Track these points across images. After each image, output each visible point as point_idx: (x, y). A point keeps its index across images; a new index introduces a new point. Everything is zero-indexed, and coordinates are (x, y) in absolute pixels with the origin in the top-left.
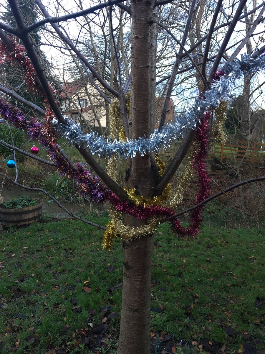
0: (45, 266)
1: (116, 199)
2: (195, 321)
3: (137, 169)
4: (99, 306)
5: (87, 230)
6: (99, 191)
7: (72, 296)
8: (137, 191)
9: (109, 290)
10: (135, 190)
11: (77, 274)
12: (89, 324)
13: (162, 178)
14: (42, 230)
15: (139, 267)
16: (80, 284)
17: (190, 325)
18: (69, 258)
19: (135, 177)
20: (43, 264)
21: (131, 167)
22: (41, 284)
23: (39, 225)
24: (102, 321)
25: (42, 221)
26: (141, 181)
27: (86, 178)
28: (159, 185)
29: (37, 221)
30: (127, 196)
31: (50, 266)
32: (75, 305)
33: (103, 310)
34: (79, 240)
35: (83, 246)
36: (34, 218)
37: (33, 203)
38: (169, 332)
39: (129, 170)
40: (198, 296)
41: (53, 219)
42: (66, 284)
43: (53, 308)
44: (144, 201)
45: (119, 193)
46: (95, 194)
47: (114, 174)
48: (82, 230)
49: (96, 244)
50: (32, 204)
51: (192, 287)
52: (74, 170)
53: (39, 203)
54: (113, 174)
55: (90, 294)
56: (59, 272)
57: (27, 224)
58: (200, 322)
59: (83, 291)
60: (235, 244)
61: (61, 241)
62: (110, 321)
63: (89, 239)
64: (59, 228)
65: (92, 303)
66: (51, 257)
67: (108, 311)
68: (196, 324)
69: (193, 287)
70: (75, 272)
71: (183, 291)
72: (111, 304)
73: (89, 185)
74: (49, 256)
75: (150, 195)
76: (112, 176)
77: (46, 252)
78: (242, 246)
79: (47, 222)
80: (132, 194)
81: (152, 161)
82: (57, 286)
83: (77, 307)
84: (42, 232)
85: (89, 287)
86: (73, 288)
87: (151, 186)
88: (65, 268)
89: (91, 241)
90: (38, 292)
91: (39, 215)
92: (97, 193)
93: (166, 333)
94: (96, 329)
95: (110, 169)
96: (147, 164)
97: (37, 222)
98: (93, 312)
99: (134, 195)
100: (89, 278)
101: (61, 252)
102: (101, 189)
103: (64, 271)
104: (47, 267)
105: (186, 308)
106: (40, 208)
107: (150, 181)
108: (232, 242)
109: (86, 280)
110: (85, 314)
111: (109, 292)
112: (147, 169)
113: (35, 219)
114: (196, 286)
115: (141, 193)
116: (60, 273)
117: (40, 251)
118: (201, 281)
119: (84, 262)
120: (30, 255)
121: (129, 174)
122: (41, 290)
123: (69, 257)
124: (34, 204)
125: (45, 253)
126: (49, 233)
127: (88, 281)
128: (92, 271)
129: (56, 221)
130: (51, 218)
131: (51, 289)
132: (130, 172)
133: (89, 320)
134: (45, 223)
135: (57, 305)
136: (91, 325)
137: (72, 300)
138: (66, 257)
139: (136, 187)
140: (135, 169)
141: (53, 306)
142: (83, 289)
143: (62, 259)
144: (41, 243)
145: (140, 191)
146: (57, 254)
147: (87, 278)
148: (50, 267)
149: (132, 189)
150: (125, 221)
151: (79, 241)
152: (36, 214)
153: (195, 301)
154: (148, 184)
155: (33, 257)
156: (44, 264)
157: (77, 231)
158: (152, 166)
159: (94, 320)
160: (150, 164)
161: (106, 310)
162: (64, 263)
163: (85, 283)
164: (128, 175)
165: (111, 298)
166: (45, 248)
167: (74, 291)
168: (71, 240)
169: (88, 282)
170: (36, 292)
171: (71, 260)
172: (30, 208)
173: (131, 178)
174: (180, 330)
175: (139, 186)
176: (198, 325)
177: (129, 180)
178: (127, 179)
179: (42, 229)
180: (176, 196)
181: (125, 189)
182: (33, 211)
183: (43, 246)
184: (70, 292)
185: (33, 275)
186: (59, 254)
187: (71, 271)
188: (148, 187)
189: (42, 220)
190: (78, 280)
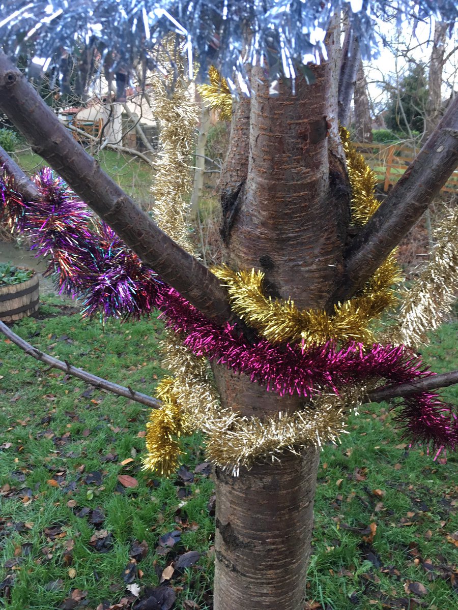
0: (39, 421)
1: (185, 311)
2: (382, 565)
3: (270, 191)
4: (154, 530)
5: (132, 334)
6: (123, 279)
7: (92, 501)
8: (270, 279)
9: (179, 483)
10: (261, 275)
11: (108, 440)
12: (128, 586)
13: (372, 228)
14: (38, 335)
15: (273, 544)
16: (114, 466)
17: (373, 578)
18: (93, 400)
19: (263, 224)
20: (34, 415)
21: (243, 183)
22: (24, 468)
23: (33, 324)
24: (160, 577)
25: (40, 315)
26: (289, 239)
27: (70, 230)
28: (360, 255)
29: (29, 314)
30: (229, 302)
31: (50, 420)
32: (99, 526)
33: (164, 542)
34: (116, 356)
35: (124, 371)
36: (23, 309)
37: (19, 279)
38: (326, 604)
39: (235, 196)
40: (380, 493)
41: (66, 308)
42: (82, 467)
43: (47, 535)
44: (301, 323)
45: (195, 293)
46: (108, 289)
47: (178, 213)
48: (122, 333)
49: (150, 366)
50: (16, 279)
51: (363, 468)
52: (27, 198)
53: (32, 277)
54: (174, 212)
55: (135, 495)
56: (68, 434)
57: (9, 321)
58: (394, 568)
59: (120, 486)
60: (435, 358)
61: (77, 359)
62: (180, 575)
63: (137, 354)
64: (73, 330)
65: (137, 524)
66: (53, 398)
67: (175, 545)
68: (387, 573)
69: (367, 470)
70: (102, 436)
71: (345, 482)
72: (184, 521)
73: (84, 257)
74: (48, 396)
75: (321, 297)
76: (172, 221)
77: (43, 388)
78: (450, 362)
79: (50, 315)
80: (251, 295)
81: (332, 154)
82: (59, 471)
83: (103, 533)
84: (39, 338)
85: (132, 476)
86: (96, 477)
87: (326, 262)
88: (83, 425)
89: (140, 358)
90: (15, 490)
91: (33, 304)
92: (115, 285)
93: (318, 605)
94: (145, 602)
95: (163, 195)
96: (317, 166)
97: (30, 317)
98: (141, 550)
99: (259, 300)
100: (133, 451)
101: (75, 386)
102: (131, 271)
103: (78, 432)
104: (43, 423)
105: (359, 529)
106: (35, 287)
107: (322, 240)
108: (429, 355)
109: (126, 456)
110: (121, 554)
111: (178, 488)
112: (313, 186)
113: (24, 312)
114: (371, 466)
115: (285, 289)
116: (70, 439)
117: (30, 383)
118: (381, 451)
119: (124, 408)
120: (8, 393)
121: (238, 210)
122: (23, 486)
123: (91, 398)
124: (20, 281)
125: (40, 389)
126: (52, 341)
127: (130, 460)
128: (140, 433)
129: (69, 313)
130: (60, 307)
131: (46, 483)
132: (240, 203)
133: (130, 576)
134: (46, 320)
135: (55, 527)
136: (134, 589)
137: (91, 512)
138: (86, 397)
139: (267, 265)
140: (261, 187)
141: (47, 531)
142: (120, 480)
143: (76, 401)
144: (33, 366)
145: (279, 279)
146: (67, 392)
147: (130, 451)
148: (49, 422)
149: (249, 271)
150: (222, 388)
151: (115, 359)
152: (25, 300)
153: (377, 509)
154: (316, 251)
155: (12, 400)
156: (36, 416)
157: (111, 335)
158: (334, 177)
159: (142, 574)
160: (325, 168)
161: (171, 542)
162: (79, 411)
163: (124, 463)
164: (230, 214)
165: (182, 504)
166: (42, 377)
167: (98, 486)
168: (97, 358)
169: (131, 462)
170: (11, 491)
171: (97, 404)
172: (13, 290)
173: (245, 228)
174: (350, 595)
175: (277, 259)
176: (390, 577)
177: (234, 237)
178: (226, 233)
179: (38, 331)
180: (425, 298)
181: (219, 274)
182: (19, 294)
183: (36, 372)
184: (89, 492)
185: (8, 446)
186: (70, 391)
187: (94, 432)
188: (314, 267)
189: (41, 313)
190: (110, 455)
